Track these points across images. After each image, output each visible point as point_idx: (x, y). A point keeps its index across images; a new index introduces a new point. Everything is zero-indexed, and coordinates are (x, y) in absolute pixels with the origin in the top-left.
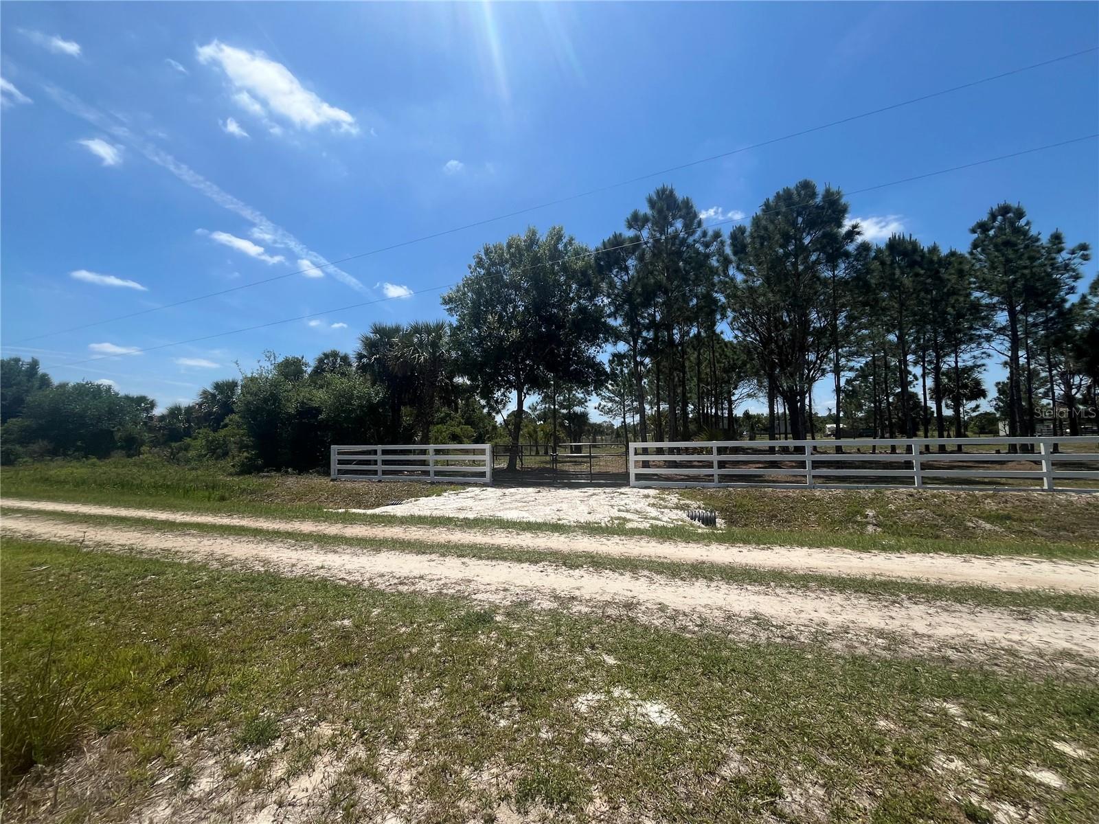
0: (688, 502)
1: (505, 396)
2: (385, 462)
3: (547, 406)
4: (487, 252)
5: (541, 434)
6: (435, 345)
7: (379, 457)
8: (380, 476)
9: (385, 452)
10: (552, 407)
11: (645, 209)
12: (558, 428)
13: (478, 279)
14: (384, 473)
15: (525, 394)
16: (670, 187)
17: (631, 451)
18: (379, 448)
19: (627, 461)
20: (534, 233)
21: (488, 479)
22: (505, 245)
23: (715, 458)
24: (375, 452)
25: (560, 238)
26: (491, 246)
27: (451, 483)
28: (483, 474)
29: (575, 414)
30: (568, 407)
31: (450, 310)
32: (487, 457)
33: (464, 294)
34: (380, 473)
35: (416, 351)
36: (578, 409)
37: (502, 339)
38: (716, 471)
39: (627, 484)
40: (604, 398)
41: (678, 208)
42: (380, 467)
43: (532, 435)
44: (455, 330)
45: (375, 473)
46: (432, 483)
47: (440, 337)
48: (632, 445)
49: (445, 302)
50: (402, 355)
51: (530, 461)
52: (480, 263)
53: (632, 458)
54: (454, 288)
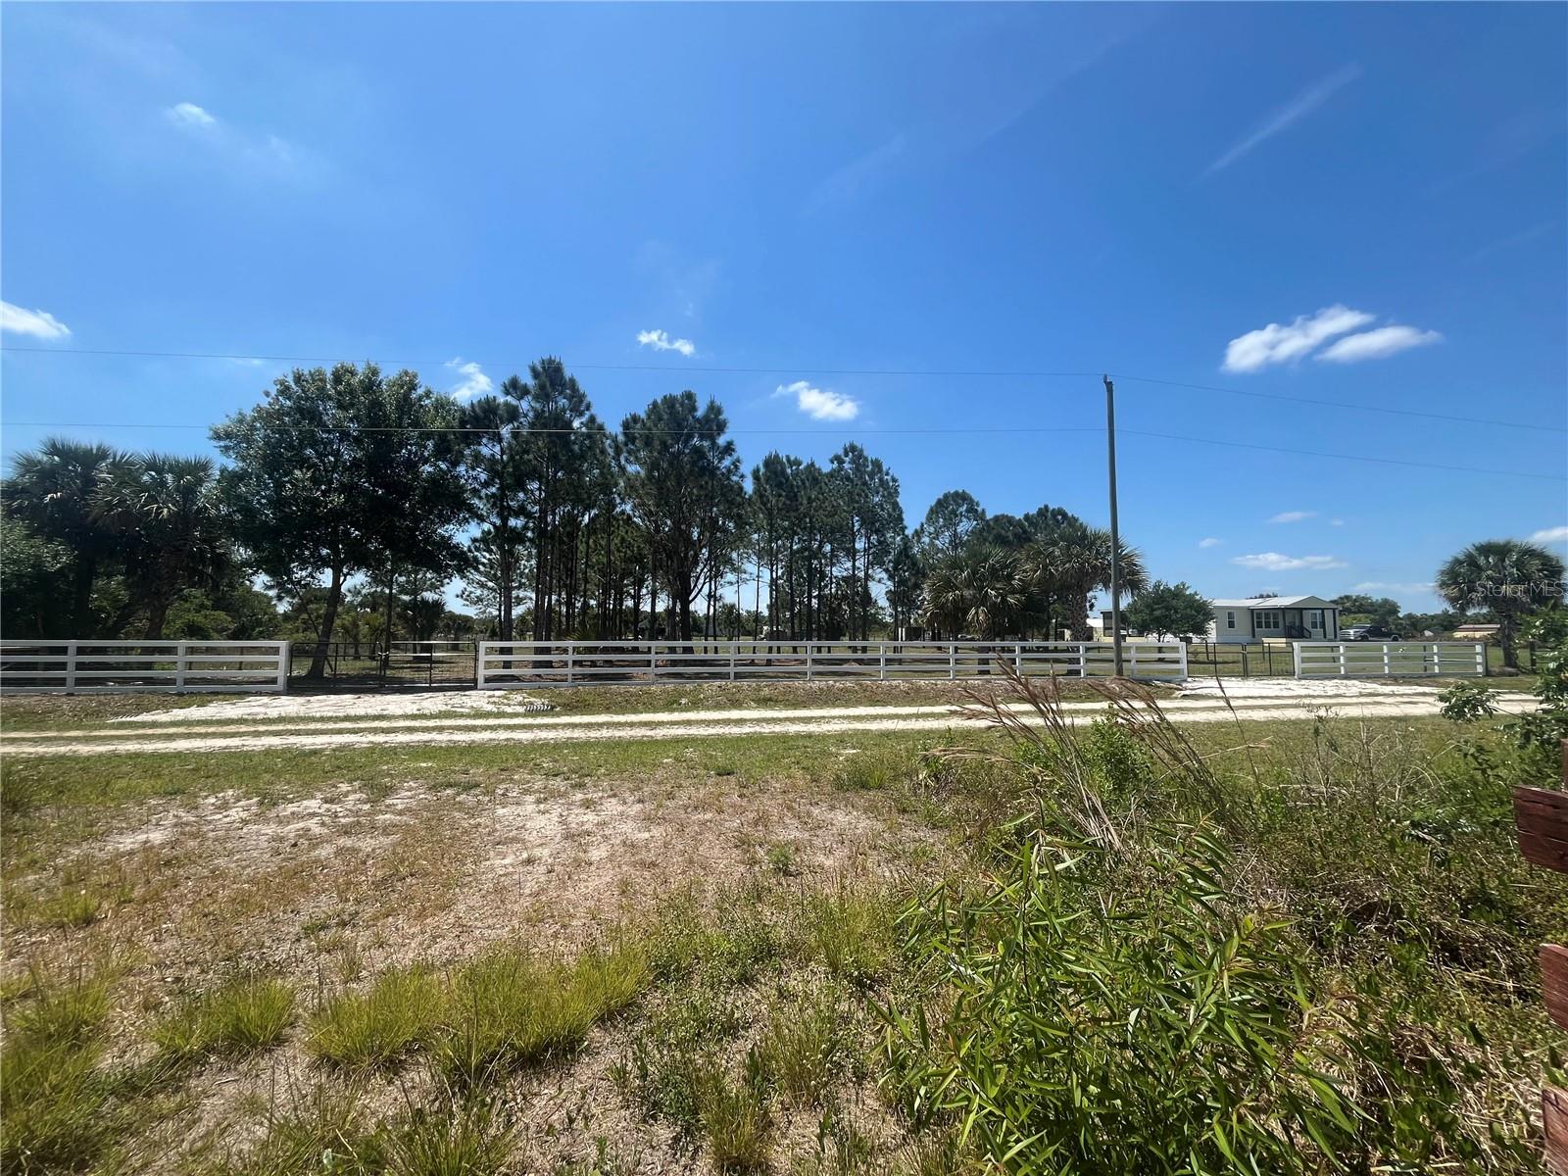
0: (532, 699)
1: (313, 577)
2: (80, 666)
3: (379, 589)
4: (298, 379)
5: (364, 629)
6: (189, 492)
7: (71, 659)
8: (70, 686)
9: (81, 651)
10: (387, 591)
11: (527, 380)
12: (394, 620)
13: (280, 413)
14: (79, 682)
15: (345, 576)
16: (557, 360)
17: (482, 651)
18: (72, 644)
19: (476, 660)
20: (375, 372)
21: (281, 685)
22: (329, 376)
23: (570, 657)
24: (64, 651)
25: (413, 387)
26: (306, 372)
27: (217, 693)
28: (274, 681)
29: (424, 602)
30: (414, 592)
31: (227, 448)
32: (282, 658)
33: (253, 428)
34: (70, 682)
35: (152, 499)
36: (429, 596)
37: (315, 503)
38: (570, 670)
39: (475, 688)
40: (470, 582)
41: (563, 385)
42: (71, 674)
43: (351, 631)
44: (231, 479)
45: (62, 682)
46: (180, 694)
47: (200, 482)
48: (483, 645)
49: (217, 437)
50: (122, 502)
51: (346, 667)
52: (285, 391)
53: (483, 658)
54: (234, 416)
